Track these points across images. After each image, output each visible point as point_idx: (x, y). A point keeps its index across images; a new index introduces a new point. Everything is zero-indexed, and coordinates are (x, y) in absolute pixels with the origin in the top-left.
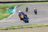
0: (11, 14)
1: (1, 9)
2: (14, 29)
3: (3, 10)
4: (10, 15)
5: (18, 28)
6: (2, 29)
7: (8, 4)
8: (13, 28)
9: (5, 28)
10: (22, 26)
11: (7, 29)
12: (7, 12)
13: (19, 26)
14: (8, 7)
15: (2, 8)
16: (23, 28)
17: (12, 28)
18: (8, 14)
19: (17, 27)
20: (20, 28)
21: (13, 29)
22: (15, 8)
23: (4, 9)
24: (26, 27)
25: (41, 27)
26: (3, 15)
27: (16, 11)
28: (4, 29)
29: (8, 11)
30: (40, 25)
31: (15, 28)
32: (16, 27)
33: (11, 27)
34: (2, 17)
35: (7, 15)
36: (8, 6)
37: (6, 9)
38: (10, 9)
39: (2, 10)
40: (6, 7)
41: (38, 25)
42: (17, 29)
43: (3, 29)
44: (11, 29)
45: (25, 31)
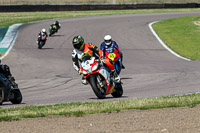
2: (6, 119)
8: (4, 115)
10: (40, 107)
13: (26, 108)
16: (43, 116)
19: (18, 114)
20: (30, 116)
24: (56, 112)
27: (14, 47)
30: (115, 103)
31: (9, 114)
32: (16, 113)
42: (21, 122)
45: (52, 128)
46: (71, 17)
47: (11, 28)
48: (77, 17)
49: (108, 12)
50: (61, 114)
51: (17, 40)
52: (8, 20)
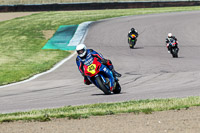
0: (64, 57)
1: (23, 34)
2: (76, 117)
3: (28, 41)
4: (59, 59)
5: (93, 114)
6: (26, 119)
7: (51, 12)
8: (73, 113)
9: (39, 115)
10: (109, 105)
11: (46, 119)
12: (45, 47)
13: (95, 106)
14: (50, 27)
15: (28, 31)
16: (112, 113)
17: (66, 113)
18: (51, 57)
19: (87, 112)
20: (98, 114)
21: (70, 117)
22: (78, 29)
23: (34, 34)
24: (125, 109)
25: (187, 108)
26: (29, 60)
28: (35, 119)
29: (53, 43)
30: (184, 100)
31: (79, 112)
32: (85, 111)
33: (65, 110)
34: (27, 70)
35: (47, 59)
36: (50, 22)
37: (41, 36)
38: (57, 33)
39: (24, 37)
40: (44, 27)
41: (176, 103)
42: (89, 120)
43: (29, 120)
44: (62, 116)
45: (120, 126)
46: (140, 14)
47: (81, 26)
48: (147, 14)
49: (177, 9)
50: (129, 112)
51: (86, 38)
52: (77, 18)
